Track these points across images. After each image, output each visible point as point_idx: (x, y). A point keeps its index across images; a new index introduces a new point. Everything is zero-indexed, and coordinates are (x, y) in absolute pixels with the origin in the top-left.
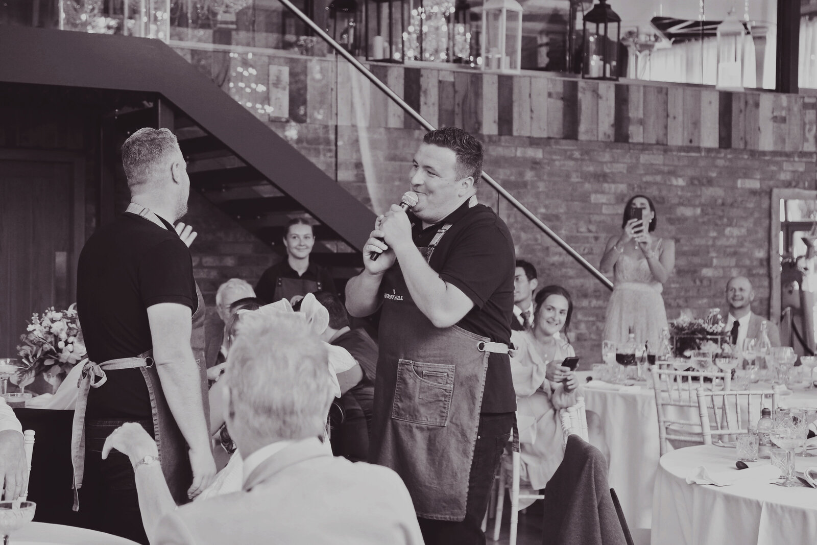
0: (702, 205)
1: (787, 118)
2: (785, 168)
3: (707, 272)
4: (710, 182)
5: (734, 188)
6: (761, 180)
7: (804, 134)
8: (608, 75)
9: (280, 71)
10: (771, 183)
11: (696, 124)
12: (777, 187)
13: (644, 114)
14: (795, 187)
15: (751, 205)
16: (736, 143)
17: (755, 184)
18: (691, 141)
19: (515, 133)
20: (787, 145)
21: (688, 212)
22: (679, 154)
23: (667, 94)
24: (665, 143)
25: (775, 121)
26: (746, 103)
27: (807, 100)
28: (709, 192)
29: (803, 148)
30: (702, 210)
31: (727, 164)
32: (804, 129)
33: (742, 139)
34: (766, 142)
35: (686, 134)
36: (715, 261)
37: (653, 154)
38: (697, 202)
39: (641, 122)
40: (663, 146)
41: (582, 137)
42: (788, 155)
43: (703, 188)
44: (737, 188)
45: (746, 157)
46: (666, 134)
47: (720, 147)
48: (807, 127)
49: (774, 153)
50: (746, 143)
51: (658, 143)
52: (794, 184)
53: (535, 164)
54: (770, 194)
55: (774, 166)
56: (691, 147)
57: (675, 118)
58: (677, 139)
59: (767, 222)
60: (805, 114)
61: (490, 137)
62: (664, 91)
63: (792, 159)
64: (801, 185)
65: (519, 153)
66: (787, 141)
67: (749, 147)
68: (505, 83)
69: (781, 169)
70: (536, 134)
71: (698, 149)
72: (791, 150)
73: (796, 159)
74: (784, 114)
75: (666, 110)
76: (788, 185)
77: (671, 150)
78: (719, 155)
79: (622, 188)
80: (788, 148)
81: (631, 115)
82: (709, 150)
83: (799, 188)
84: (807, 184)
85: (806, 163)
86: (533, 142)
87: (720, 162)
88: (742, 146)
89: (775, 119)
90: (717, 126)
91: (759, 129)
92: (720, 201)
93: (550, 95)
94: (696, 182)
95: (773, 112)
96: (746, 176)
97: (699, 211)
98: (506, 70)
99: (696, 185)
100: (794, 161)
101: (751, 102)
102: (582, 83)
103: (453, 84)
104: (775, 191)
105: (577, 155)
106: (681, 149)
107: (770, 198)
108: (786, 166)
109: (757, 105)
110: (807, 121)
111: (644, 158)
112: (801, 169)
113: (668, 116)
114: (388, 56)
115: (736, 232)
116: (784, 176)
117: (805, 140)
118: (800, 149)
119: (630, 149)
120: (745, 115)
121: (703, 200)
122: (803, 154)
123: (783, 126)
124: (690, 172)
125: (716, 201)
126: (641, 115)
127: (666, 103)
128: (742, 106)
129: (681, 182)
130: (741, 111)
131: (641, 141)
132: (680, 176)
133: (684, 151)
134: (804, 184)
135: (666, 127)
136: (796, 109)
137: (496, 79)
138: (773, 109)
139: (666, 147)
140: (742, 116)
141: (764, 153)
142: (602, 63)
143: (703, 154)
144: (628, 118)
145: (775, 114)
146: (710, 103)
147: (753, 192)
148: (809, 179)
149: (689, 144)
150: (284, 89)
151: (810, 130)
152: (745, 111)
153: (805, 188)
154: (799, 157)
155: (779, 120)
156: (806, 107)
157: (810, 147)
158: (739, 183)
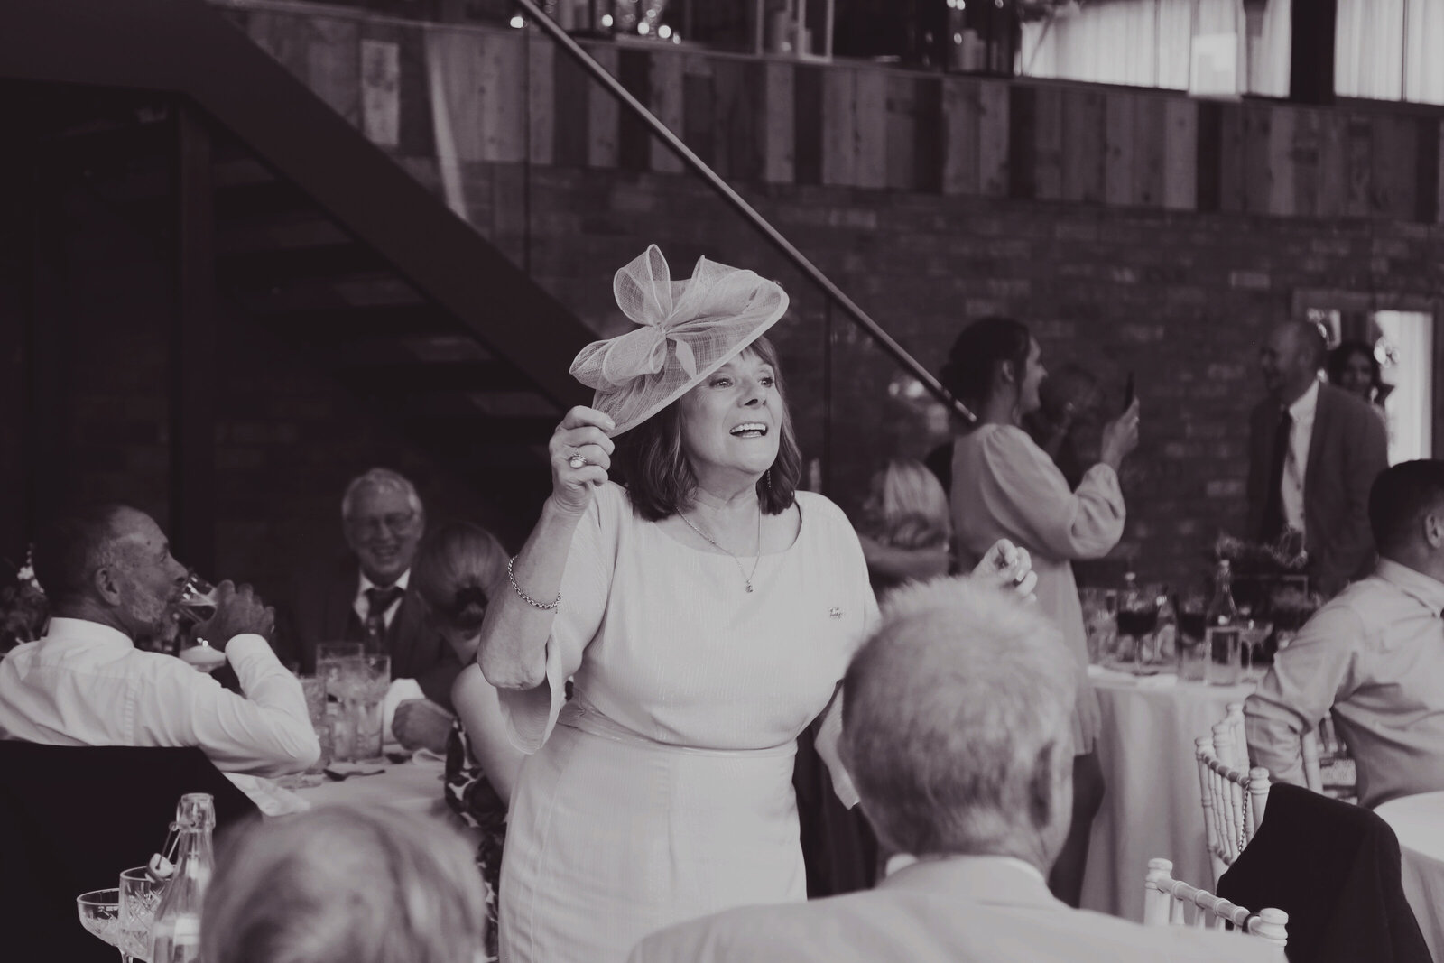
0: (1167, 321)
1: (1320, 153)
2: (1314, 249)
3: (1175, 450)
4: (1181, 277)
5: (1223, 287)
6: (1273, 273)
7: (1349, 184)
8: (994, 67)
9: (381, 53)
10: (1291, 278)
11: (1156, 164)
12: (1301, 286)
13: (1062, 144)
14: (1332, 286)
15: (1254, 321)
16: (1229, 201)
17: (1261, 281)
18: (1147, 198)
19: (827, 181)
20: (1318, 205)
21: (1141, 334)
22: (1125, 222)
23: (1103, 106)
24: (1100, 200)
25: (1297, 160)
26: (1247, 124)
27: (1355, 119)
28: (1179, 296)
29: (1347, 210)
30: (1167, 331)
31: (1212, 241)
32: (1349, 173)
33: (1238, 193)
34: (1281, 199)
35: (1137, 184)
36: (1189, 429)
37: (1079, 222)
38: (1158, 316)
39: (1058, 160)
40: (1095, 207)
41: (951, 189)
42: (1321, 225)
43: (1169, 289)
44: (1229, 288)
45: (1245, 228)
46: (1102, 183)
47: (1199, 208)
48: (1355, 170)
49: (1295, 221)
50: (1245, 202)
51: (1087, 201)
52: (1330, 280)
53: (863, 241)
54: (1288, 299)
55: (1295, 245)
56: (1149, 210)
57: (1118, 152)
58: (1122, 192)
60: (1351, 145)
61: (780, 187)
62: (1099, 101)
63: (1327, 233)
64: (1343, 283)
65: (833, 219)
66: (1319, 197)
67: (1250, 210)
68: (806, 80)
69: (1308, 251)
70: (865, 182)
71: (1160, 212)
72: (1326, 214)
73: (1335, 232)
74: (1313, 145)
75: (1102, 135)
76: (1320, 281)
77: (1112, 215)
78: (1198, 226)
79: (1022, 286)
80: (1320, 211)
81: (1040, 147)
82: (1179, 215)
83: (1340, 288)
84: (1353, 281)
85: (1353, 240)
86: (859, 198)
87: (1200, 238)
88: (1238, 207)
89: (1297, 155)
90: (1194, 168)
91: (1270, 175)
92: (1198, 313)
93: (890, 106)
94: (1156, 277)
95: (1294, 143)
96: (1246, 265)
97: (1160, 332)
98: (806, 57)
99: (1155, 282)
100: (1331, 236)
101: (1254, 122)
102: (949, 84)
103: (711, 82)
104: (1298, 295)
105: (940, 223)
106: (1129, 212)
107: (1289, 307)
108: (1317, 245)
109: (1265, 128)
110: (1355, 160)
111: (1062, 230)
112: (1343, 251)
113: (1104, 147)
114: (585, 25)
115: (1227, 373)
116: (1310, 266)
117: (1351, 195)
118: (1342, 214)
119: (1037, 212)
120: (1244, 148)
121: (1168, 312)
122: (1349, 223)
123: (1311, 168)
124: (1145, 258)
125: (1191, 312)
126: (1056, 147)
127: (1102, 122)
128: (1240, 130)
129: (1128, 276)
130: (1237, 140)
131: (1057, 196)
132: (1127, 265)
133: (1134, 216)
134: (1347, 278)
135: (1101, 170)
136: (1334, 135)
137: (790, 73)
138: (1294, 135)
139: (1101, 209)
140: (1239, 149)
141: (1277, 221)
142: (982, 44)
143: (1168, 223)
144: (1035, 153)
145: (1298, 145)
146: (1182, 123)
147: (1258, 296)
148: (1358, 271)
149: (1143, 203)
150: (389, 88)
151: (1360, 177)
152: (1245, 139)
153: (1347, 287)
154: (1340, 228)
155: (1304, 158)
156: (1353, 131)
157: (1359, 209)
158: (1234, 279)
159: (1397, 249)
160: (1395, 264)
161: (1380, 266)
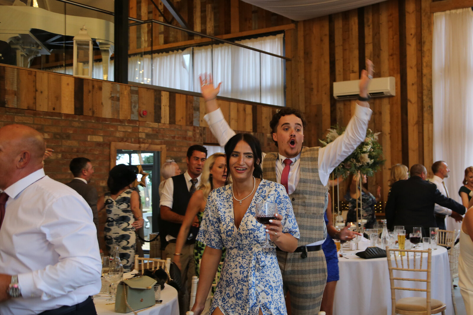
0: (62, 152)
1: (121, 98)
2: (119, 130)
4: (68, 137)
5: (85, 140)
6: (104, 136)
7: (131, 109)
10: (111, 138)
11: (58, 98)
12: (114, 141)
13: (18, 88)
14: (126, 141)
15: (97, 153)
16: (87, 112)
17: (100, 139)
18: (54, 109)
20: (120, 115)
22: (45, 117)
23: (35, 76)
24: (35, 109)
25: (112, 100)
26: (93, 86)
27: (133, 88)
28: (68, 143)
29: (131, 117)
30: (63, 156)
31: (80, 125)
32: (131, 105)
33: (90, 109)
34: (107, 112)
35: (50, 103)
37: (25, 116)
38: (59, 150)
39: (16, 93)
40: (32, 111)
42: (121, 121)
43: (63, 141)
44: (87, 141)
45: (94, 121)
46: (35, 103)
47: (75, 114)
48: (133, 104)
49: (112, 120)
50: (93, 112)
51: (29, 109)
52: (125, 139)
54: (109, 145)
55: (112, 128)
56: (55, 114)
57: (42, 92)
58: (43, 106)
59: (108, 164)
60: (132, 96)
62: (34, 73)
63: (124, 124)
64: (130, 141)
66: (120, 112)
67: (95, 115)
69: (117, 130)
71: (60, 114)
72: (123, 118)
73: (126, 124)
74: (118, 95)
75: (35, 86)
76: (121, 140)
77: (39, 114)
78: (75, 119)
80: (121, 118)
81: (7, 87)
82: (67, 115)
83: (128, 142)
84: (133, 139)
85: (133, 127)
87: (76, 124)
88: (91, 114)
89: (112, 98)
90: (73, 100)
91: (102, 104)
92: (75, 149)
94: (58, 136)
95: (111, 94)
96: (94, 134)
97: (60, 156)
99: (58, 138)
100: (125, 125)
101: (96, 86)
104: (113, 144)
106: (46, 114)
107: (110, 148)
108: (120, 128)
109: (100, 89)
110: (133, 101)
112: (129, 131)
113: (36, 91)
116: (118, 135)
117: (132, 113)
118: (129, 118)
119: (6, 112)
120: (93, 94)
121: (63, 149)
122: (130, 121)
123: (117, 103)
124: (54, 130)
125: (72, 149)
126: (15, 88)
127: (35, 81)
128: (91, 88)
130: (90, 92)
131: (16, 106)
132: (46, 132)
133: (49, 116)
134: (132, 140)
135: (35, 98)
136: (126, 93)
138: (111, 92)
139: (35, 111)
140: (90, 94)
141: (105, 119)
143: (63, 118)
144: (5, 90)
145: (112, 95)
146: (68, 84)
147: (98, 144)
148: (134, 137)
149: (53, 111)
151: (135, 107)
152: (93, 91)
153: (132, 142)
154: (128, 123)
155: (115, 99)
156: (132, 92)
157: (135, 117)
158: (89, 138)
159: (148, 130)
160: (147, 135)
161: (142, 136)
